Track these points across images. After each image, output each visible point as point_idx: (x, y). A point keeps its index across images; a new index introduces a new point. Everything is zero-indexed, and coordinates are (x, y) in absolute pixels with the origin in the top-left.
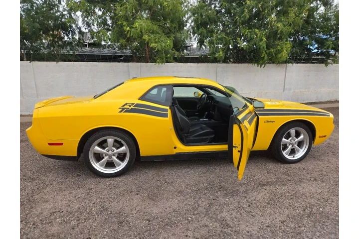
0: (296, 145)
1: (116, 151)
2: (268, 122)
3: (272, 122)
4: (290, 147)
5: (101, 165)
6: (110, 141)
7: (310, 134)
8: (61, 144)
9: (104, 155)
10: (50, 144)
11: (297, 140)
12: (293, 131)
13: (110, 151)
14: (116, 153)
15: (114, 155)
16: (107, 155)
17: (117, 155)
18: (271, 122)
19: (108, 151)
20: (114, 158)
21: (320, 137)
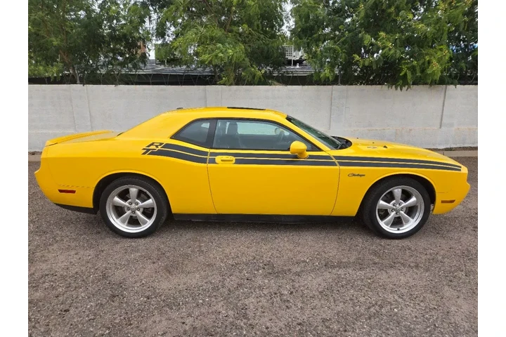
0: (402, 212)
1: (141, 204)
2: (354, 175)
3: (361, 176)
4: (393, 214)
5: (123, 222)
6: (134, 190)
7: (427, 196)
8: (73, 192)
9: (126, 209)
10: (61, 191)
11: (404, 204)
12: (397, 191)
13: (133, 205)
14: (141, 207)
15: (138, 209)
16: (129, 209)
17: (142, 210)
18: (358, 175)
19: (131, 203)
20: (139, 213)
21: (443, 202)
